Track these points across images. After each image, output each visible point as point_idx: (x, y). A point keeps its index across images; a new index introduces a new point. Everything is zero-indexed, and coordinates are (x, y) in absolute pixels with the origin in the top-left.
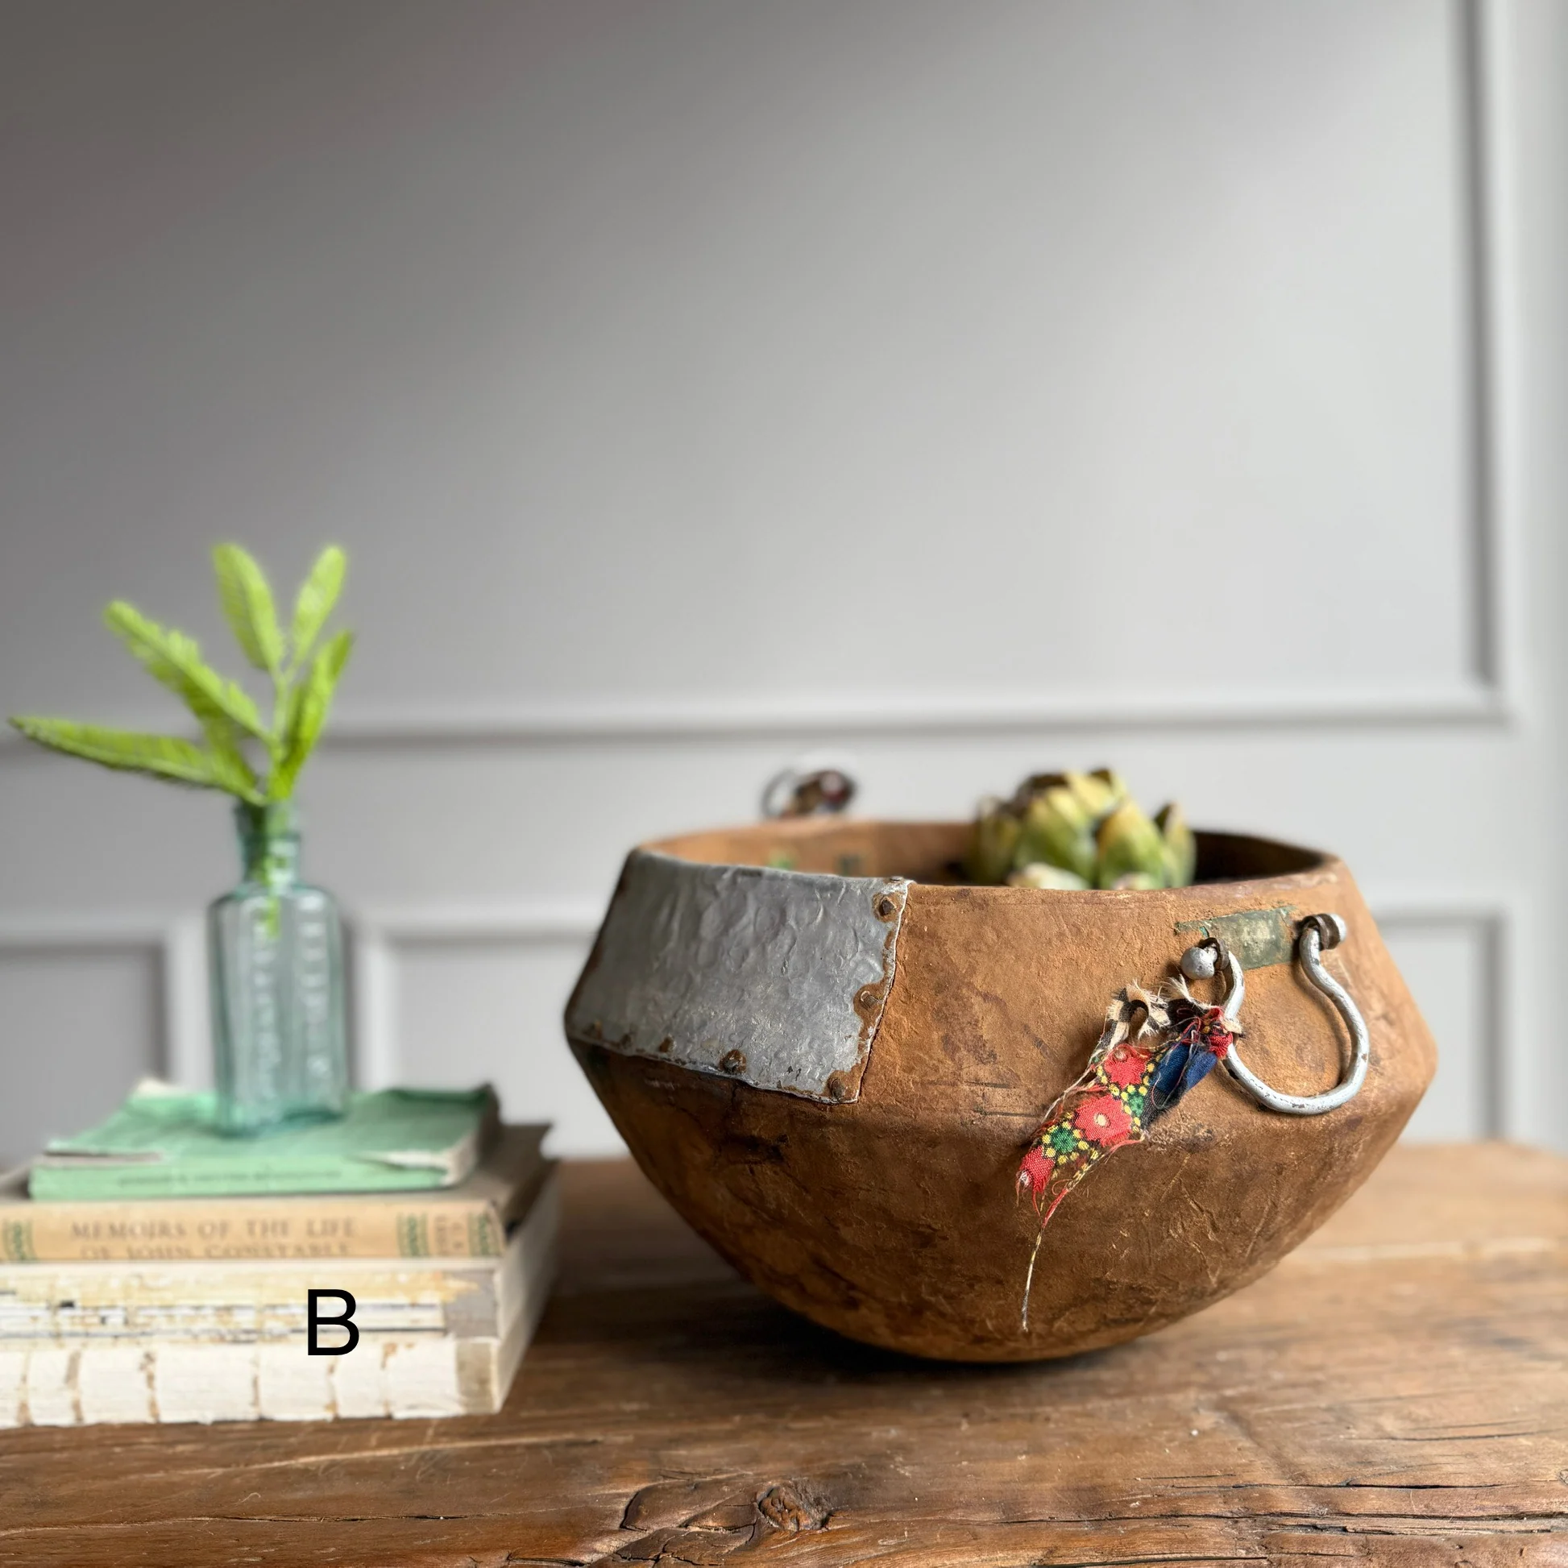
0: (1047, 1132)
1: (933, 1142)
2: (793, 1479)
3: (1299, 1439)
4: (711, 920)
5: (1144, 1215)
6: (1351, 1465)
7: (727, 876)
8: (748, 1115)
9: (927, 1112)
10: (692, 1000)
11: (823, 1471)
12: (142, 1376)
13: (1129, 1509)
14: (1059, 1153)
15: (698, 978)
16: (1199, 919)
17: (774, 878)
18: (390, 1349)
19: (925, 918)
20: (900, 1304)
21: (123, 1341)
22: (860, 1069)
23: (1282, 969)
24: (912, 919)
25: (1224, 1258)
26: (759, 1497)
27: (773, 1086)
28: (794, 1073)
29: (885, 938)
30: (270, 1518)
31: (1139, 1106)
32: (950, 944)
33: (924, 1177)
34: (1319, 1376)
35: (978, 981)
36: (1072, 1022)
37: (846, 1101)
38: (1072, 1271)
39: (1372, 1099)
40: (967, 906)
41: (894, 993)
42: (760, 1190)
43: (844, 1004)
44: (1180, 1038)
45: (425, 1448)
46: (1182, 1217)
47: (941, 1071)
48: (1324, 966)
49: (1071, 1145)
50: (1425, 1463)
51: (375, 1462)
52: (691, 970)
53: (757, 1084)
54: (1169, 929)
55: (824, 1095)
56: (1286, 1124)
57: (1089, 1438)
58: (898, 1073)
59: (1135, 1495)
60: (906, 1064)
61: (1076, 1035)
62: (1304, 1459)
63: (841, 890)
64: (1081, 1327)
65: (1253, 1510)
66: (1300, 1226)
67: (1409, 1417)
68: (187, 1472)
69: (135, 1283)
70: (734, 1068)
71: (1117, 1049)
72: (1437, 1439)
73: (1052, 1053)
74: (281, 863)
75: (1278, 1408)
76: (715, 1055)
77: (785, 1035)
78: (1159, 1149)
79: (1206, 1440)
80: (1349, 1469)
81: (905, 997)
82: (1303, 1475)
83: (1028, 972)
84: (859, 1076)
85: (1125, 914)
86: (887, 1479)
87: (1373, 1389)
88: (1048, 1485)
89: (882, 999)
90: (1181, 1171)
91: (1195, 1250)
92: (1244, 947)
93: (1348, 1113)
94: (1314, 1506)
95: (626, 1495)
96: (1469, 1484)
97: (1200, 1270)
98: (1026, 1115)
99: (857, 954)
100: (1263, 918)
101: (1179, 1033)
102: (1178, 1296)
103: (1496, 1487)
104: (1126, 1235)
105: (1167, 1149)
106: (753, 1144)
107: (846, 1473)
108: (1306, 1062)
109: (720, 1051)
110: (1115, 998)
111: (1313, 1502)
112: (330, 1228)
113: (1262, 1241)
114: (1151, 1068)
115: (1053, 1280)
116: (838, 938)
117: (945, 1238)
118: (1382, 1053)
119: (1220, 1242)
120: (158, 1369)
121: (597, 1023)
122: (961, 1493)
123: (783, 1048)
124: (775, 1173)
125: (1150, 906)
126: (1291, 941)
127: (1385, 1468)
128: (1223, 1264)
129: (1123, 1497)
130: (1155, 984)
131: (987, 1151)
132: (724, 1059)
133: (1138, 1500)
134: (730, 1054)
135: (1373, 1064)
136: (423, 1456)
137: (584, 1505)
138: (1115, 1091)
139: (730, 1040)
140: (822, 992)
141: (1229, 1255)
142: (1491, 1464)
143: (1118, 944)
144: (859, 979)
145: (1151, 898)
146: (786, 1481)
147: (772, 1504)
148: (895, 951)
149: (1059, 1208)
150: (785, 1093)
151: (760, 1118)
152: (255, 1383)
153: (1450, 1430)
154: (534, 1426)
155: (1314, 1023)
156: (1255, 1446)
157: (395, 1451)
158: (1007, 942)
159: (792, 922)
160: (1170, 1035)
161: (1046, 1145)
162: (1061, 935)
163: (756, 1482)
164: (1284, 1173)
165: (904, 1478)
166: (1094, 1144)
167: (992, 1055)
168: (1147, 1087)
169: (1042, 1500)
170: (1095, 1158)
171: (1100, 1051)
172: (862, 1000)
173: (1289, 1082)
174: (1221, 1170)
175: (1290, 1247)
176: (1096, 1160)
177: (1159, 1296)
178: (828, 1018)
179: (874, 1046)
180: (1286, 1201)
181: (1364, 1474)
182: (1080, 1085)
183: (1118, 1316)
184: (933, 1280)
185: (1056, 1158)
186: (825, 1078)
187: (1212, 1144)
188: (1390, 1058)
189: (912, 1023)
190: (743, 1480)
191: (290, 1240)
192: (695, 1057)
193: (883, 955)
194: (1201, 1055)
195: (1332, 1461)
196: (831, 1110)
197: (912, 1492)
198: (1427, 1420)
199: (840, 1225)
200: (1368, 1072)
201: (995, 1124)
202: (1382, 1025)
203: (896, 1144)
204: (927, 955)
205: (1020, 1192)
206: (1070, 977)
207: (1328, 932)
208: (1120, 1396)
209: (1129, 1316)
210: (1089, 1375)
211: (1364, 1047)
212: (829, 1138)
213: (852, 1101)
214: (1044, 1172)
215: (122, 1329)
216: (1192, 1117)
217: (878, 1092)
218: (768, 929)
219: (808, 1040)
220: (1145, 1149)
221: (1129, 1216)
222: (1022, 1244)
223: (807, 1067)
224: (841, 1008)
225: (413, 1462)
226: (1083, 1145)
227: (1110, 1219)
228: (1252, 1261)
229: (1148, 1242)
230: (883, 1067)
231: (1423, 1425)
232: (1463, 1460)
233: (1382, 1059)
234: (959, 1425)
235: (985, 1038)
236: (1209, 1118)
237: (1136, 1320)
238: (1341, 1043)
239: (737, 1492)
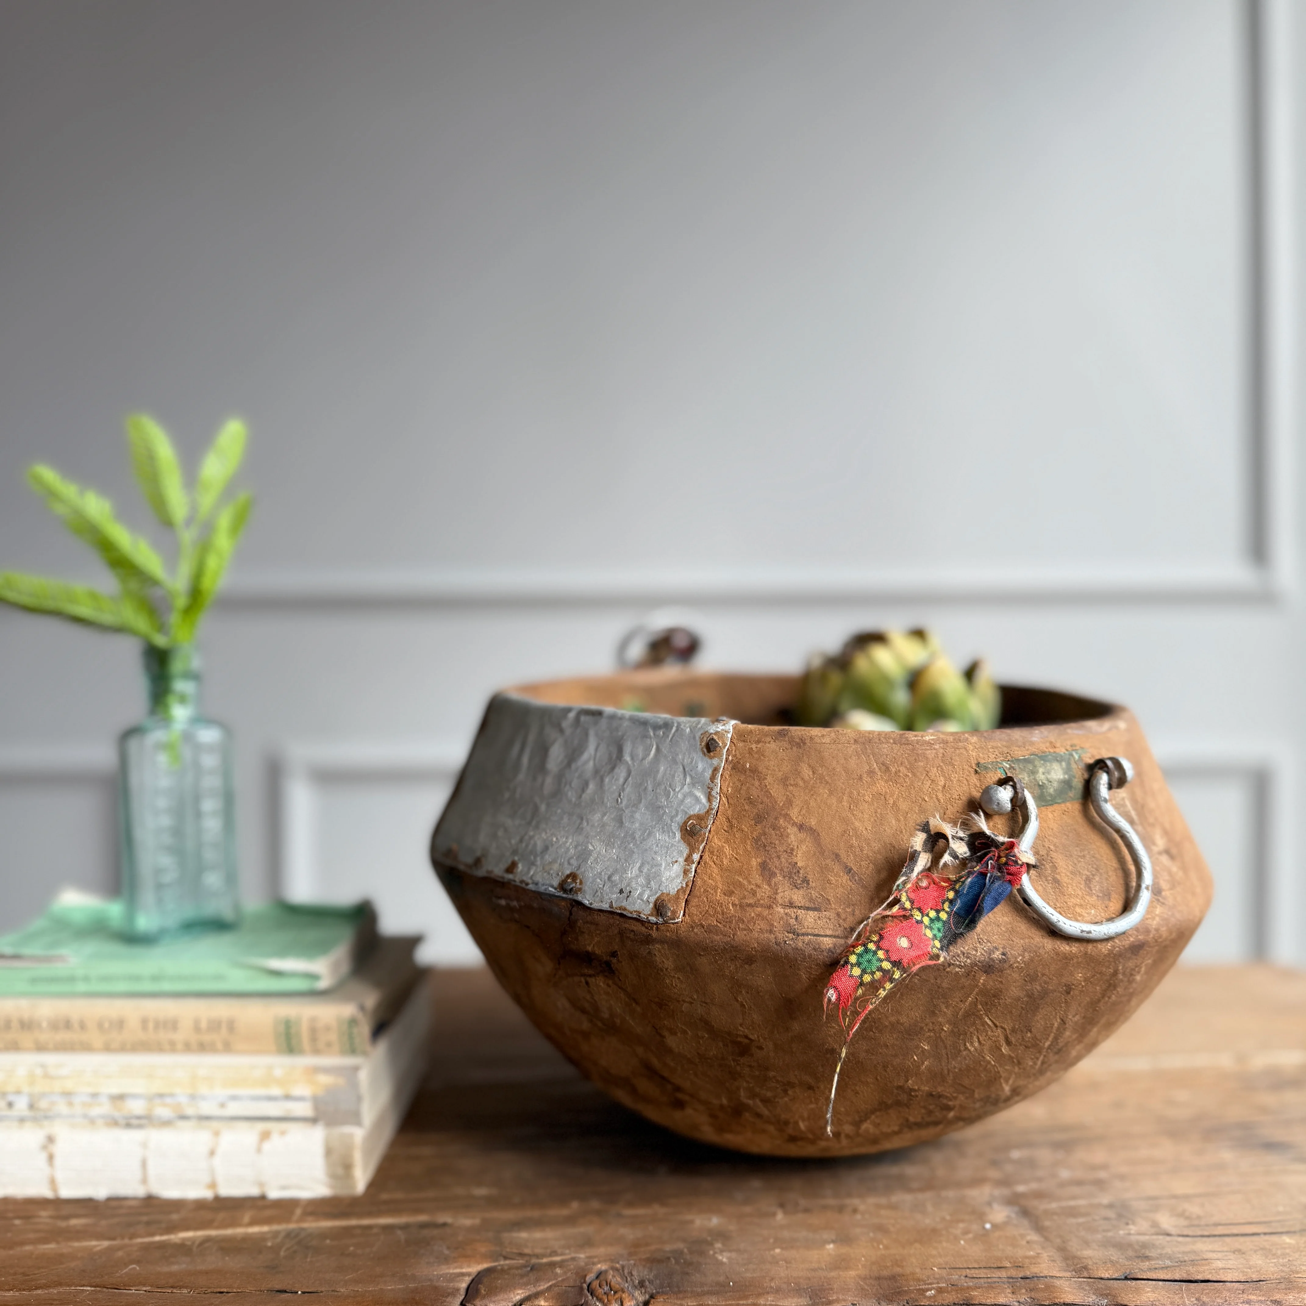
0: (854, 953)
1: (750, 960)
2: (621, 1263)
3: (1083, 1233)
4: (556, 753)
5: (943, 1030)
6: (1129, 1259)
7: (572, 715)
8: (583, 932)
9: (745, 932)
10: (537, 827)
11: (648, 1255)
12: (43, 1156)
13: (925, 1297)
14: (864, 972)
15: (543, 808)
16: (998, 760)
17: (613, 717)
18: (265, 1136)
19: (747, 755)
20: (722, 1107)
21: (28, 1124)
22: (685, 892)
23: (1073, 807)
24: (735, 756)
25: (1016, 1069)
26: (588, 1279)
27: (605, 906)
28: (625, 895)
29: (710, 772)
30: (145, 1289)
31: (939, 930)
32: (769, 779)
33: (741, 992)
34: (1102, 1175)
35: (794, 813)
36: (879, 852)
37: (671, 921)
38: (877, 1079)
39: (1154, 927)
40: (786, 745)
41: (717, 823)
42: (595, 1001)
43: (672, 832)
44: (978, 867)
45: (292, 1226)
46: (978, 1032)
47: (758, 894)
48: (1113, 805)
49: (876, 964)
50: (1197, 1258)
51: (246, 1239)
52: (537, 800)
53: (591, 904)
54: (970, 769)
55: (652, 915)
56: (1074, 948)
57: (892, 1229)
58: (719, 896)
59: (931, 1284)
60: (726, 888)
61: (883, 863)
62: (1087, 1253)
63: (672, 728)
64: (885, 1129)
65: (1038, 1300)
66: (1087, 1040)
67: (1182, 1215)
68: (76, 1244)
69: (39, 1071)
70: (571, 890)
71: (920, 877)
72: (1208, 1236)
73: (861, 879)
74: (183, 699)
75: (1064, 1204)
76: (555, 877)
77: (618, 860)
78: (957, 969)
79: (997, 1234)
80: (1127, 1263)
81: (727, 827)
82: (1085, 1268)
83: (840, 805)
84: (683, 898)
85: (930, 754)
86: (706, 1264)
87: (1150, 1188)
88: (852, 1273)
89: (706, 828)
90: (977, 990)
91: (989, 1062)
92: (1039, 786)
93: (1132, 939)
94: (1094, 1297)
95: (469, 1274)
96: (1237, 1279)
97: (994, 1080)
98: (835, 937)
99: (686, 787)
100: (1057, 761)
101: (977, 863)
102: (974, 1103)
103: (1261, 1283)
104: (926, 1048)
105: (965, 969)
106: (587, 958)
107: (669, 1258)
108: (1094, 892)
109: (560, 874)
110: (919, 830)
111: (1094, 1294)
112: (215, 1025)
113: (1051, 1055)
114: (951, 895)
115: (860, 1087)
116: (668, 772)
117: (761, 1048)
118: (1164, 885)
119: (1013, 1055)
120: (58, 1149)
121: (455, 846)
122: (772, 1279)
123: (616, 871)
124: (608, 985)
125: (953, 747)
126: (1083, 781)
127: (1161, 1263)
128: (1016, 1074)
129: (919, 1285)
130: (956, 818)
131: (799, 969)
132: (563, 881)
133: (934, 1288)
134: (568, 876)
135: (1155, 895)
136: (289, 1235)
137: (429, 1283)
138: (917, 916)
139: (569, 863)
140: (652, 821)
141: (1021, 1067)
142: (1257, 1260)
143: (923, 781)
144: (686, 809)
145: (954, 739)
146: (614, 1265)
147: (600, 1286)
148: (719, 785)
149: (864, 1022)
150: (616, 913)
151: (594, 935)
152: (144, 1164)
153: (1220, 1228)
154: (393, 1208)
155: (1102, 856)
156: (1042, 1239)
157: (265, 1229)
158: (821, 778)
159: (627, 758)
160: (969, 865)
161: (852, 965)
162: (871, 773)
163: (587, 1264)
164: (1072, 993)
165: (722, 1263)
166: (896, 964)
167: (806, 881)
168: (947, 912)
169: (845, 1287)
170: (897, 977)
171: (904, 878)
172: (688, 828)
173: (1078, 910)
174: (1014, 989)
175: (1079, 1058)
176: (898, 979)
177: (957, 1103)
178: (657, 846)
179: (698, 871)
180: (1074, 1018)
181: (1141, 1268)
182: (885, 909)
183: (919, 1119)
184: (751, 1085)
185: (861, 976)
186: (652, 899)
187: (1006, 966)
188: (1171, 889)
189: (733, 851)
190: (575, 1263)
191: (179, 1037)
192: (538, 878)
193: (709, 788)
194: (997, 884)
195: (1112, 1255)
196: (657, 929)
197: (728, 1278)
198: (1199, 1217)
199: (666, 1033)
200: (1151, 902)
201: (807, 944)
202: (1164, 859)
203: (716, 962)
204: (748, 788)
205: (827, 1007)
206: (879, 810)
207: (1116, 774)
208: (922, 1190)
209: (928, 1119)
210: (894, 1170)
211: (1148, 878)
212: (655, 955)
213: (677, 921)
214: (850, 990)
215: (26, 1113)
216: (988, 941)
217: (701, 913)
218: (606, 764)
219: (638, 865)
220: (944, 970)
221: (929, 1030)
222: (831, 1054)
223: (637, 890)
224: (669, 836)
225: (279, 1240)
226: (886, 965)
227: (913, 1032)
228: (1041, 1072)
229: (947, 1054)
230: (706, 891)
231: (1196, 1222)
232: (1232, 1256)
233: (1163, 890)
234: (774, 1215)
235: (799, 864)
236: (1004, 942)
237: (936, 1123)
238: (1126, 874)
239: (569, 1274)
